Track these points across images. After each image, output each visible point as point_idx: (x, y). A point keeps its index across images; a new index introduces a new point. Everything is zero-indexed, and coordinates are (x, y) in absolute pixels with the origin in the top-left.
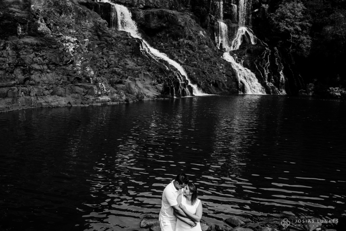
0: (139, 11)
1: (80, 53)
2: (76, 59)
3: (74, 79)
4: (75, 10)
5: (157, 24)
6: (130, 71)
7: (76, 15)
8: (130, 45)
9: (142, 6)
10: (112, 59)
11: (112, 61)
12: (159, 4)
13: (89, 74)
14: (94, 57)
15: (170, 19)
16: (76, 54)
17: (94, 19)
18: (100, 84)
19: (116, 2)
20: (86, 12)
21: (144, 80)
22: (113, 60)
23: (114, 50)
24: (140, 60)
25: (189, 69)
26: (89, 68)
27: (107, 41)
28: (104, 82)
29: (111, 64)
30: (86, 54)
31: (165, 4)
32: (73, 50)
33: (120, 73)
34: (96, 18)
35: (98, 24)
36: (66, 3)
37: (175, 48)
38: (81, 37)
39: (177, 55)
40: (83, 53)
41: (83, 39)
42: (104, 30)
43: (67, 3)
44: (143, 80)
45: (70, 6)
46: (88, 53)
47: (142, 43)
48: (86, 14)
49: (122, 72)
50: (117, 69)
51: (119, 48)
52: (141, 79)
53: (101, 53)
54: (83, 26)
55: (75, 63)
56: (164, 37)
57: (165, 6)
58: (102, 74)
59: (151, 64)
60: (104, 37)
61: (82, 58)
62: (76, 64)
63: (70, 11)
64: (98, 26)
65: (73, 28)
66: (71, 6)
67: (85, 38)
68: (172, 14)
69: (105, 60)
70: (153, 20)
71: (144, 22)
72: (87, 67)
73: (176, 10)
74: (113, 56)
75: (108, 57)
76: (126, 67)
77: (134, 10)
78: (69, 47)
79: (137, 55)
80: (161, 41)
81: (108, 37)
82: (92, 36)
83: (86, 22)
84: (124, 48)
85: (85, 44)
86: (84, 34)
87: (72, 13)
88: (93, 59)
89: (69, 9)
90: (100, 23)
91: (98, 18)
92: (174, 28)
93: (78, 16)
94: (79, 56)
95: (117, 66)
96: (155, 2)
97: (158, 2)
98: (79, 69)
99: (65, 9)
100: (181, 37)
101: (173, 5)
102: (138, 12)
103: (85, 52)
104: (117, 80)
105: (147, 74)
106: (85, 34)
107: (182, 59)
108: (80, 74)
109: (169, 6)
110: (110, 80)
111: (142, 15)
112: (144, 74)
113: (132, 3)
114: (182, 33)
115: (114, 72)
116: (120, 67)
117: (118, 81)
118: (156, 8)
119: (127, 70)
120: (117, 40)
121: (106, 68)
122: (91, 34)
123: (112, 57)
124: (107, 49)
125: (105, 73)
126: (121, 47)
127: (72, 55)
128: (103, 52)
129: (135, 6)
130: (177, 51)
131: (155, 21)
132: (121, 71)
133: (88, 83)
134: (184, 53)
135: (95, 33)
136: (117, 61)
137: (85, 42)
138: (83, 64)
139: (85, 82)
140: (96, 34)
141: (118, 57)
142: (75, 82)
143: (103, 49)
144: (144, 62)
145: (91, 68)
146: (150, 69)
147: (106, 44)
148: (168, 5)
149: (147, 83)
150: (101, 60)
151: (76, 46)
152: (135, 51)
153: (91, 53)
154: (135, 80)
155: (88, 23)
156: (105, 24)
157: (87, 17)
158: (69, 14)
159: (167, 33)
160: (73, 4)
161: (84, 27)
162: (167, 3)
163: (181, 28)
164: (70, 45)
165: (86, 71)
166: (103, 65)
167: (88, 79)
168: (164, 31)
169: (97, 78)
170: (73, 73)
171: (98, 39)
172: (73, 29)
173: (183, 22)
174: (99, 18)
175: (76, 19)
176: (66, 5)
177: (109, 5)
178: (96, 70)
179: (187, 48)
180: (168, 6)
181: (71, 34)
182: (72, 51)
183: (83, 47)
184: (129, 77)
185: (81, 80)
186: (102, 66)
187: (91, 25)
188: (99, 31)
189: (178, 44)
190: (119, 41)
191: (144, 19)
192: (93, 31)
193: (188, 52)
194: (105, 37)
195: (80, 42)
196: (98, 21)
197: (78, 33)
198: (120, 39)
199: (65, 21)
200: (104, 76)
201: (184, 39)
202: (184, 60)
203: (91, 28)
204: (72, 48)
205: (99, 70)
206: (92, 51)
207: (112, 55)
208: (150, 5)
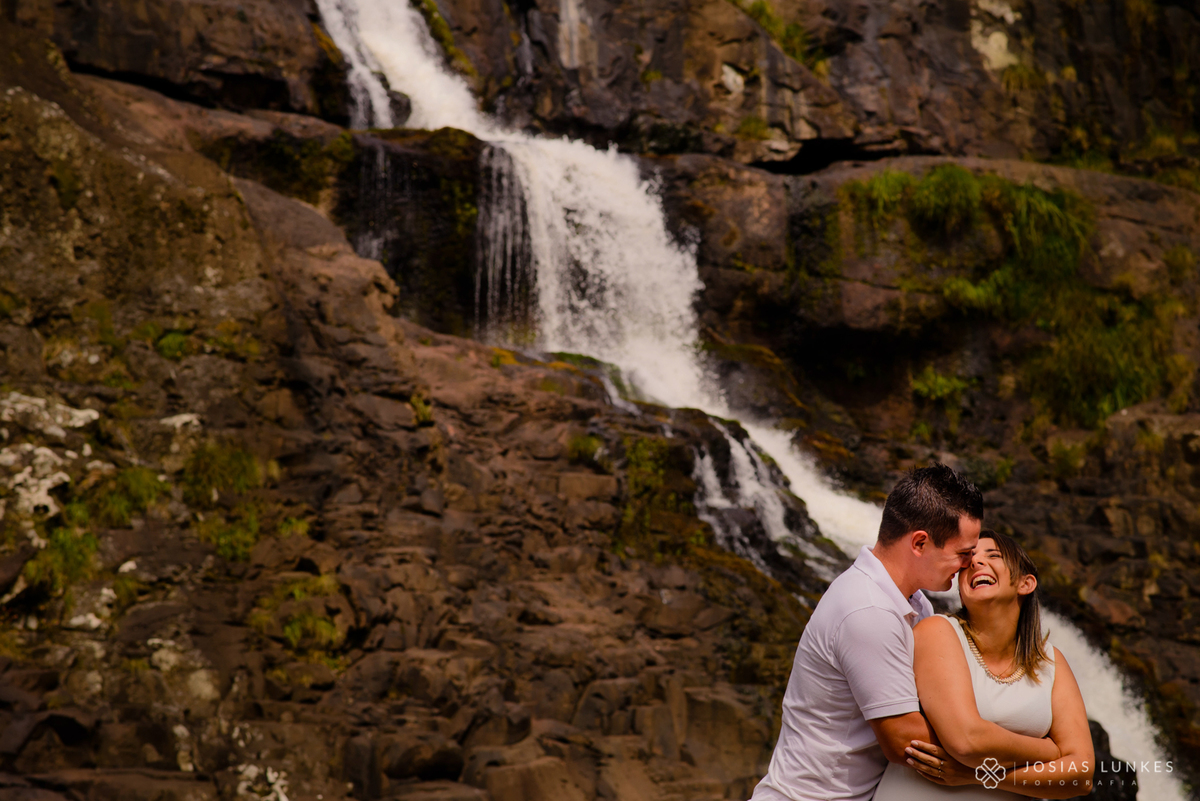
0: (736, 185)
1: (117, 525)
2: (73, 573)
3: (34, 734)
4: (107, 191)
5: (907, 285)
6: (558, 672)
7: (112, 228)
8: (598, 468)
9: (780, 144)
10: (397, 577)
11: (397, 591)
12: (945, 122)
13: (169, 692)
14: (234, 558)
15: (1026, 243)
16: (79, 532)
17: (281, 253)
18: (252, 771)
19: (542, 120)
20: (207, 199)
21: (686, 758)
22: (412, 582)
23: (430, 501)
24: (682, 588)
25: (1184, 670)
26: (174, 650)
27: (378, 427)
28: (288, 762)
29: (386, 620)
30: (166, 534)
31: (999, 118)
32: (48, 501)
33: (458, 689)
34: (299, 248)
35: (310, 291)
36: (34, 134)
37: (1064, 489)
38: (139, 402)
39: (1073, 547)
40: (137, 523)
41: (156, 412)
42: (354, 341)
43: (41, 132)
44: (677, 754)
45: (63, 156)
46: (185, 525)
47: (727, 449)
48: (204, 215)
49: (478, 681)
50: (434, 655)
51: (485, 486)
52: (664, 744)
53: (302, 527)
54: (171, 314)
55: (60, 605)
56: (972, 402)
57: (1001, 131)
58: (287, 697)
59: (771, 622)
60: (351, 400)
61: (129, 566)
62: (64, 611)
63: (60, 194)
64: (303, 314)
65: (84, 333)
66: (70, 154)
67: (175, 405)
68: (1047, 196)
69: (326, 581)
70: (863, 257)
71: (780, 278)
72: (156, 641)
73: (1107, 164)
74: (419, 551)
75: (369, 560)
76: (524, 640)
77: (688, 178)
78: (19, 478)
79: (663, 547)
80: (948, 436)
81: (384, 394)
82: (240, 395)
83: (200, 280)
84: (539, 491)
85: (167, 453)
86: (173, 375)
87: (81, 216)
88: (228, 573)
89: (53, 181)
90: (324, 289)
91: (314, 250)
92: (1061, 311)
93: (131, 238)
94: (103, 552)
95: (442, 633)
96: (904, 106)
97: (939, 106)
98: (91, 651)
99: (19, 185)
100: (1127, 396)
101: (1070, 122)
102: (729, 194)
103: (165, 514)
104: (411, 743)
105: (717, 706)
106: (184, 379)
107: (1117, 585)
108: (92, 700)
109: (1042, 131)
110: (346, 747)
111: (763, 213)
112: (691, 701)
113: (690, 123)
114: (1139, 354)
115: (404, 684)
116: (468, 640)
117: (427, 754)
118: (915, 148)
119: (529, 669)
120: (480, 425)
121: (333, 650)
122: (234, 379)
123: (402, 561)
124: (365, 495)
125: (314, 687)
126: (510, 481)
127: (39, 542)
128: (330, 516)
129: (717, 147)
130: (1074, 513)
131: (886, 259)
132: (474, 674)
133: (157, 766)
134: (1146, 527)
135: (270, 367)
136: (438, 597)
137: (168, 435)
138: (135, 614)
139: (132, 759)
140: (280, 374)
141: (461, 558)
142: (36, 757)
143: (328, 492)
144: (710, 600)
145: (195, 645)
146: (756, 665)
147: (363, 456)
148: (1033, 122)
149: (711, 781)
150: (294, 581)
151: (85, 472)
152: (641, 513)
153: (209, 525)
154: (596, 757)
155: (218, 286)
156: (365, 293)
157: (210, 236)
158: (55, 219)
159: (998, 359)
160: (93, 141)
161: (177, 324)
162: (1015, 103)
163: (1128, 313)
164: (28, 459)
165: (150, 673)
166: (309, 624)
167: (159, 735)
168: (975, 351)
169: (231, 729)
170: (32, 683)
171: (297, 416)
172: (85, 340)
173: (1148, 257)
174: (326, 249)
175: (108, 255)
176: (28, 149)
177: (465, 151)
178: (242, 667)
179: (1178, 483)
180: (1028, 132)
181: (64, 375)
182: (41, 509)
183: (146, 477)
184: (540, 726)
185: (97, 749)
186: (293, 633)
187: (245, 303)
188: (312, 354)
189: (1096, 451)
190: (496, 435)
191: (783, 252)
192: (255, 348)
193: (1179, 517)
194: (361, 401)
195: (123, 435)
196: (308, 271)
197: (122, 369)
198: (514, 416)
199: (18, 274)
200: (307, 714)
201: (1151, 406)
202: (1139, 589)
203: (240, 326)
204: (47, 484)
205: (270, 664)
206: (219, 505)
207: (404, 542)
208: (858, 132)
